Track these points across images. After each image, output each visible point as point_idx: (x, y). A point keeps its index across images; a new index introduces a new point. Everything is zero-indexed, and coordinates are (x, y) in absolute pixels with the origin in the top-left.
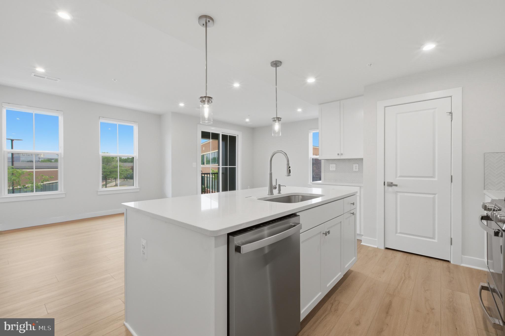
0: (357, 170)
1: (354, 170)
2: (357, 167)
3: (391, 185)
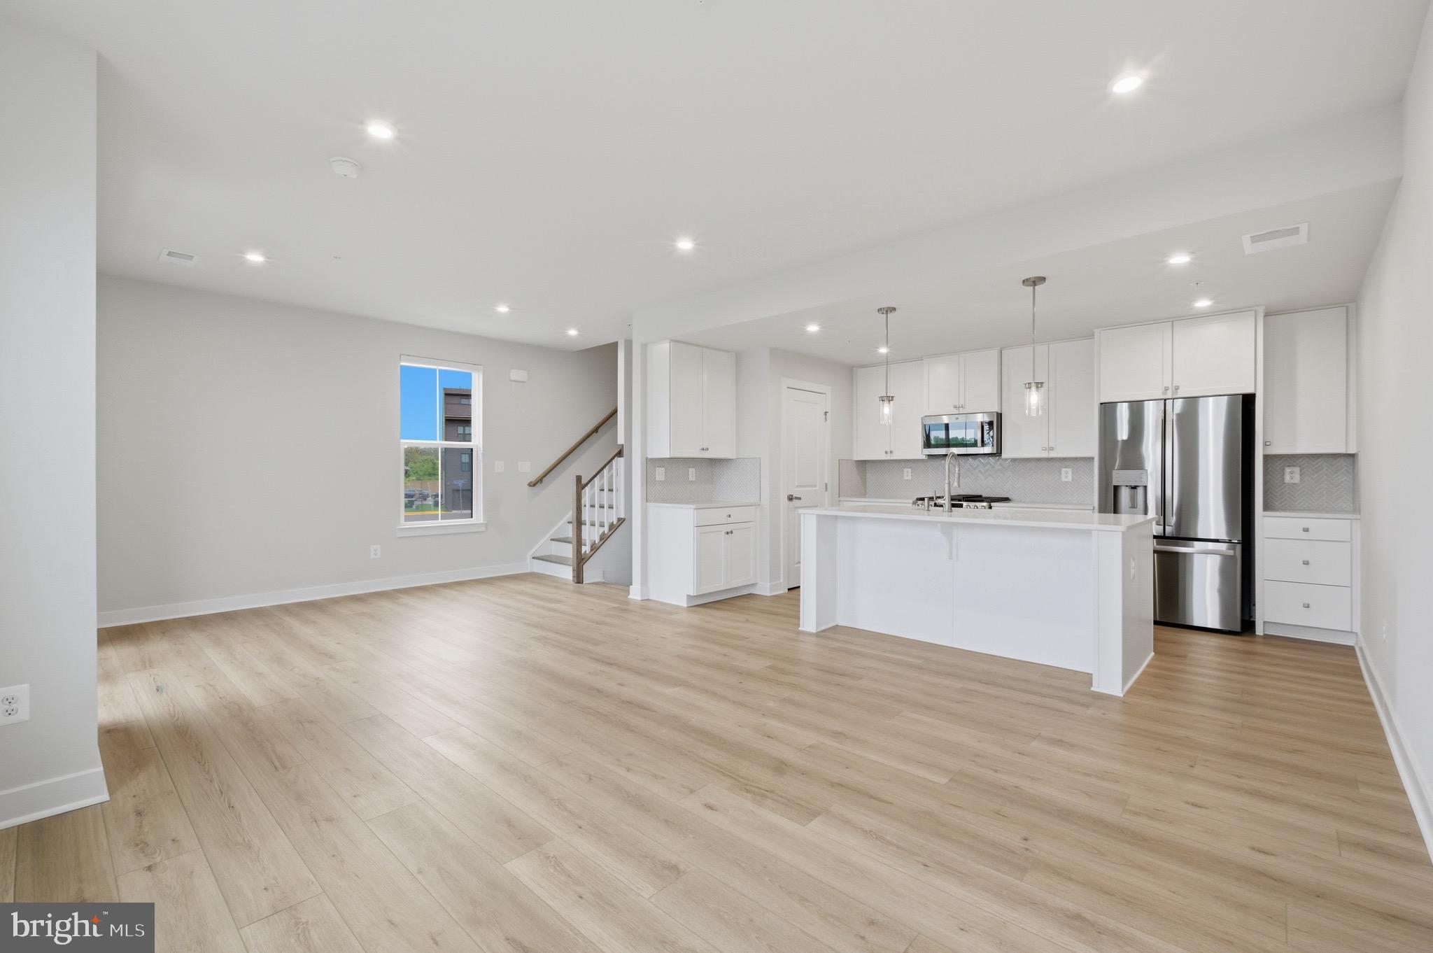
0: (694, 479)
1: (690, 480)
2: (694, 474)
3: (791, 498)
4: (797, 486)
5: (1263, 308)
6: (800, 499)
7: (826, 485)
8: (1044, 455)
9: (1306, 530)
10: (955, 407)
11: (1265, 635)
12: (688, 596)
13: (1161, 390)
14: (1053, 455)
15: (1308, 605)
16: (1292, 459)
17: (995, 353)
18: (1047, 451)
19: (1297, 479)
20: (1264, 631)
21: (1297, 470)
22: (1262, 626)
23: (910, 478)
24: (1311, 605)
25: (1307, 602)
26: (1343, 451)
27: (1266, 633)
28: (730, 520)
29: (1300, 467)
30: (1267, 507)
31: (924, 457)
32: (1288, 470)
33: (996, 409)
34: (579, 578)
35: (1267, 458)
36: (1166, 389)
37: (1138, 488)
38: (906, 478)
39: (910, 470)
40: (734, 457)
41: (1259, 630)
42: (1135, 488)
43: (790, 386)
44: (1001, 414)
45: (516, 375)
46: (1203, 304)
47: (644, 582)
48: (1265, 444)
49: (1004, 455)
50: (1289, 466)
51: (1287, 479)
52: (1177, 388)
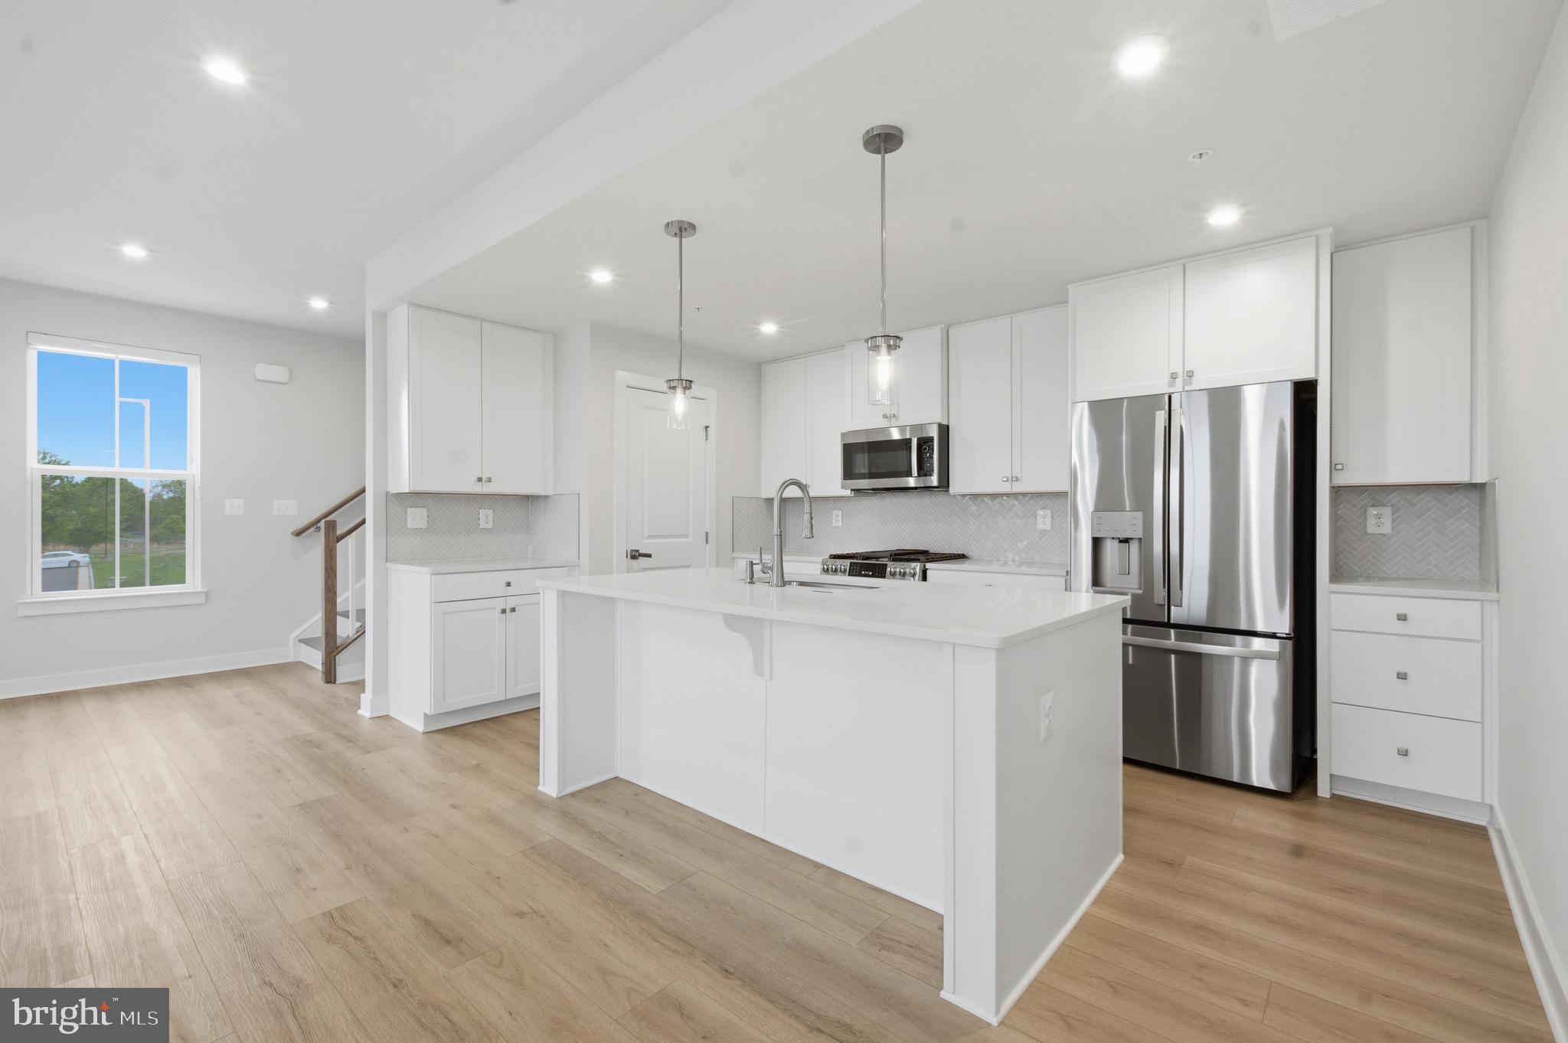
0: (490, 526)
1: (481, 527)
2: (490, 518)
3: (635, 555)
4: (650, 537)
5: (1330, 230)
6: (649, 556)
7: (707, 534)
8: (1006, 488)
9: (1402, 618)
10: (885, 416)
11: (1333, 796)
12: (425, 714)
13: (1167, 379)
14: (1018, 488)
15: (1407, 751)
16: (1379, 493)
17: (936, 333)
18: (1009, 483)
19: (1387, 528)
20: (1331, 789)
21: (1387, 512)
22: (1328, 782)
23: (840, 524)
24: (1411, 752)
25: (1404, 746)
26: (1464, 478)
27: (1336, 792)
28: (510, 590)
29: (1392, 506)
30: (1336, 576)
31: (848, 493)
32: (1373, 511)
33: (940, 418)
34: (330, 676)
35: (1336, 491)
36: (1174, 376)
37: (1131, 542)
38: (835, 524)
39: (840, 512)
40: (549, 493)
41: (1324, 789)
42: (1126, 541)
43: (630, 384)
44: (948, 426)
45: (264, 371)
46: (1224, 217)
47: (381, 689)
48: (1333, 468)
49: (952, 490)
50: (1374, 505)
51: (1372, 528)
52: (1190, 375)
